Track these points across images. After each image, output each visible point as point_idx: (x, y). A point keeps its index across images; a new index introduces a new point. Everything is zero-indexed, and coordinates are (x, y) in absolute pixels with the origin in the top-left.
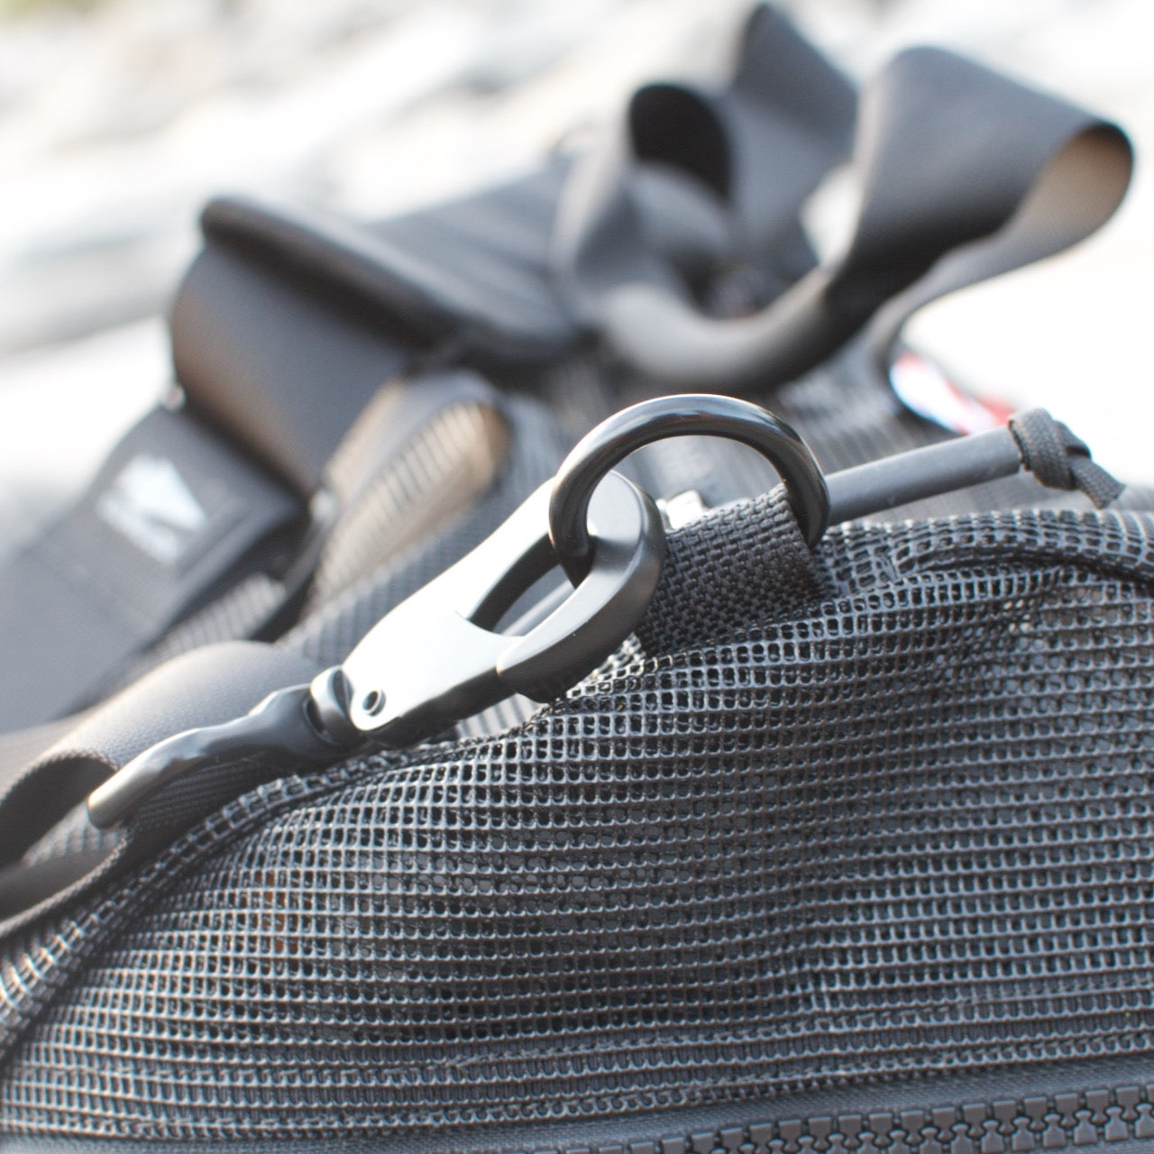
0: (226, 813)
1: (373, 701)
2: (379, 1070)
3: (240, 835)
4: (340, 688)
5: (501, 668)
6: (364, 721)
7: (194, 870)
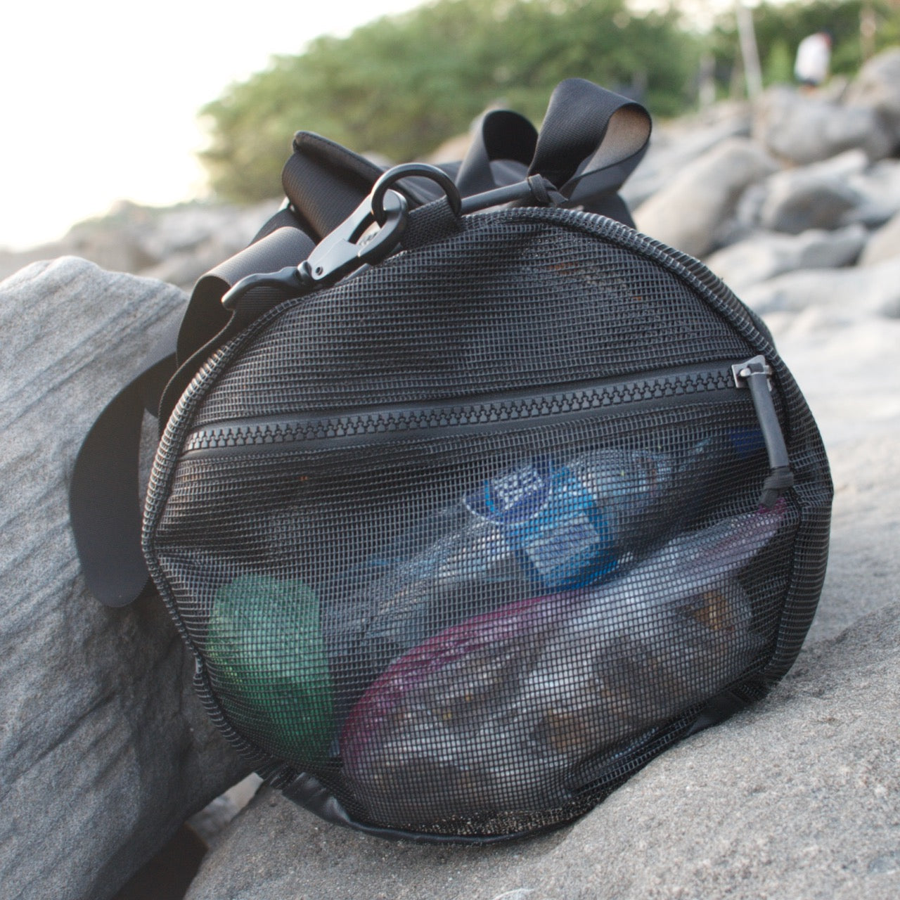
0: (271, 312)
1: (319, 271)
2: (320, 387)
3: (275, 318)
4: (307, 267)
5: (359, 255)
6: (316, 277)
7: (261, 331)
